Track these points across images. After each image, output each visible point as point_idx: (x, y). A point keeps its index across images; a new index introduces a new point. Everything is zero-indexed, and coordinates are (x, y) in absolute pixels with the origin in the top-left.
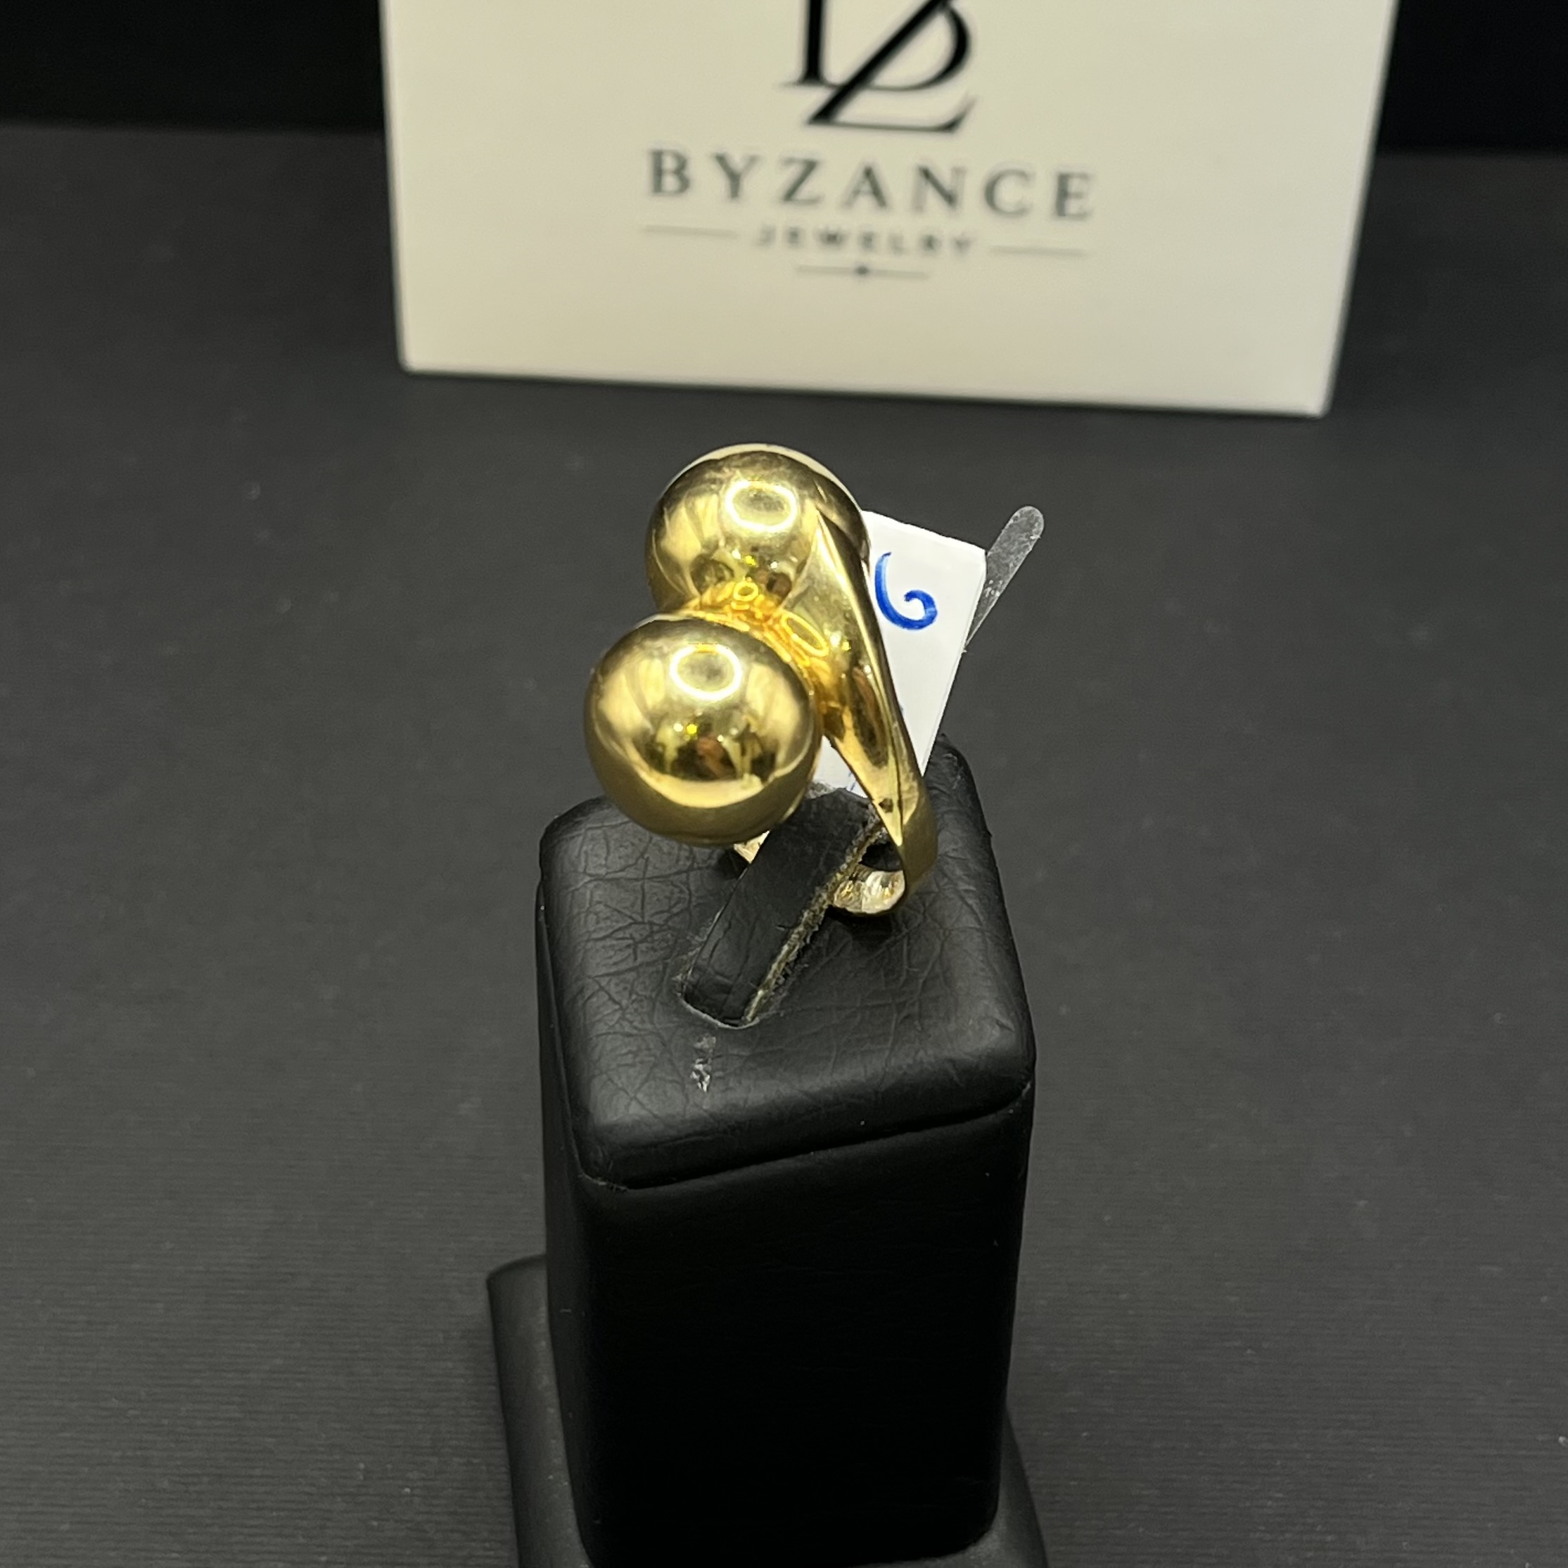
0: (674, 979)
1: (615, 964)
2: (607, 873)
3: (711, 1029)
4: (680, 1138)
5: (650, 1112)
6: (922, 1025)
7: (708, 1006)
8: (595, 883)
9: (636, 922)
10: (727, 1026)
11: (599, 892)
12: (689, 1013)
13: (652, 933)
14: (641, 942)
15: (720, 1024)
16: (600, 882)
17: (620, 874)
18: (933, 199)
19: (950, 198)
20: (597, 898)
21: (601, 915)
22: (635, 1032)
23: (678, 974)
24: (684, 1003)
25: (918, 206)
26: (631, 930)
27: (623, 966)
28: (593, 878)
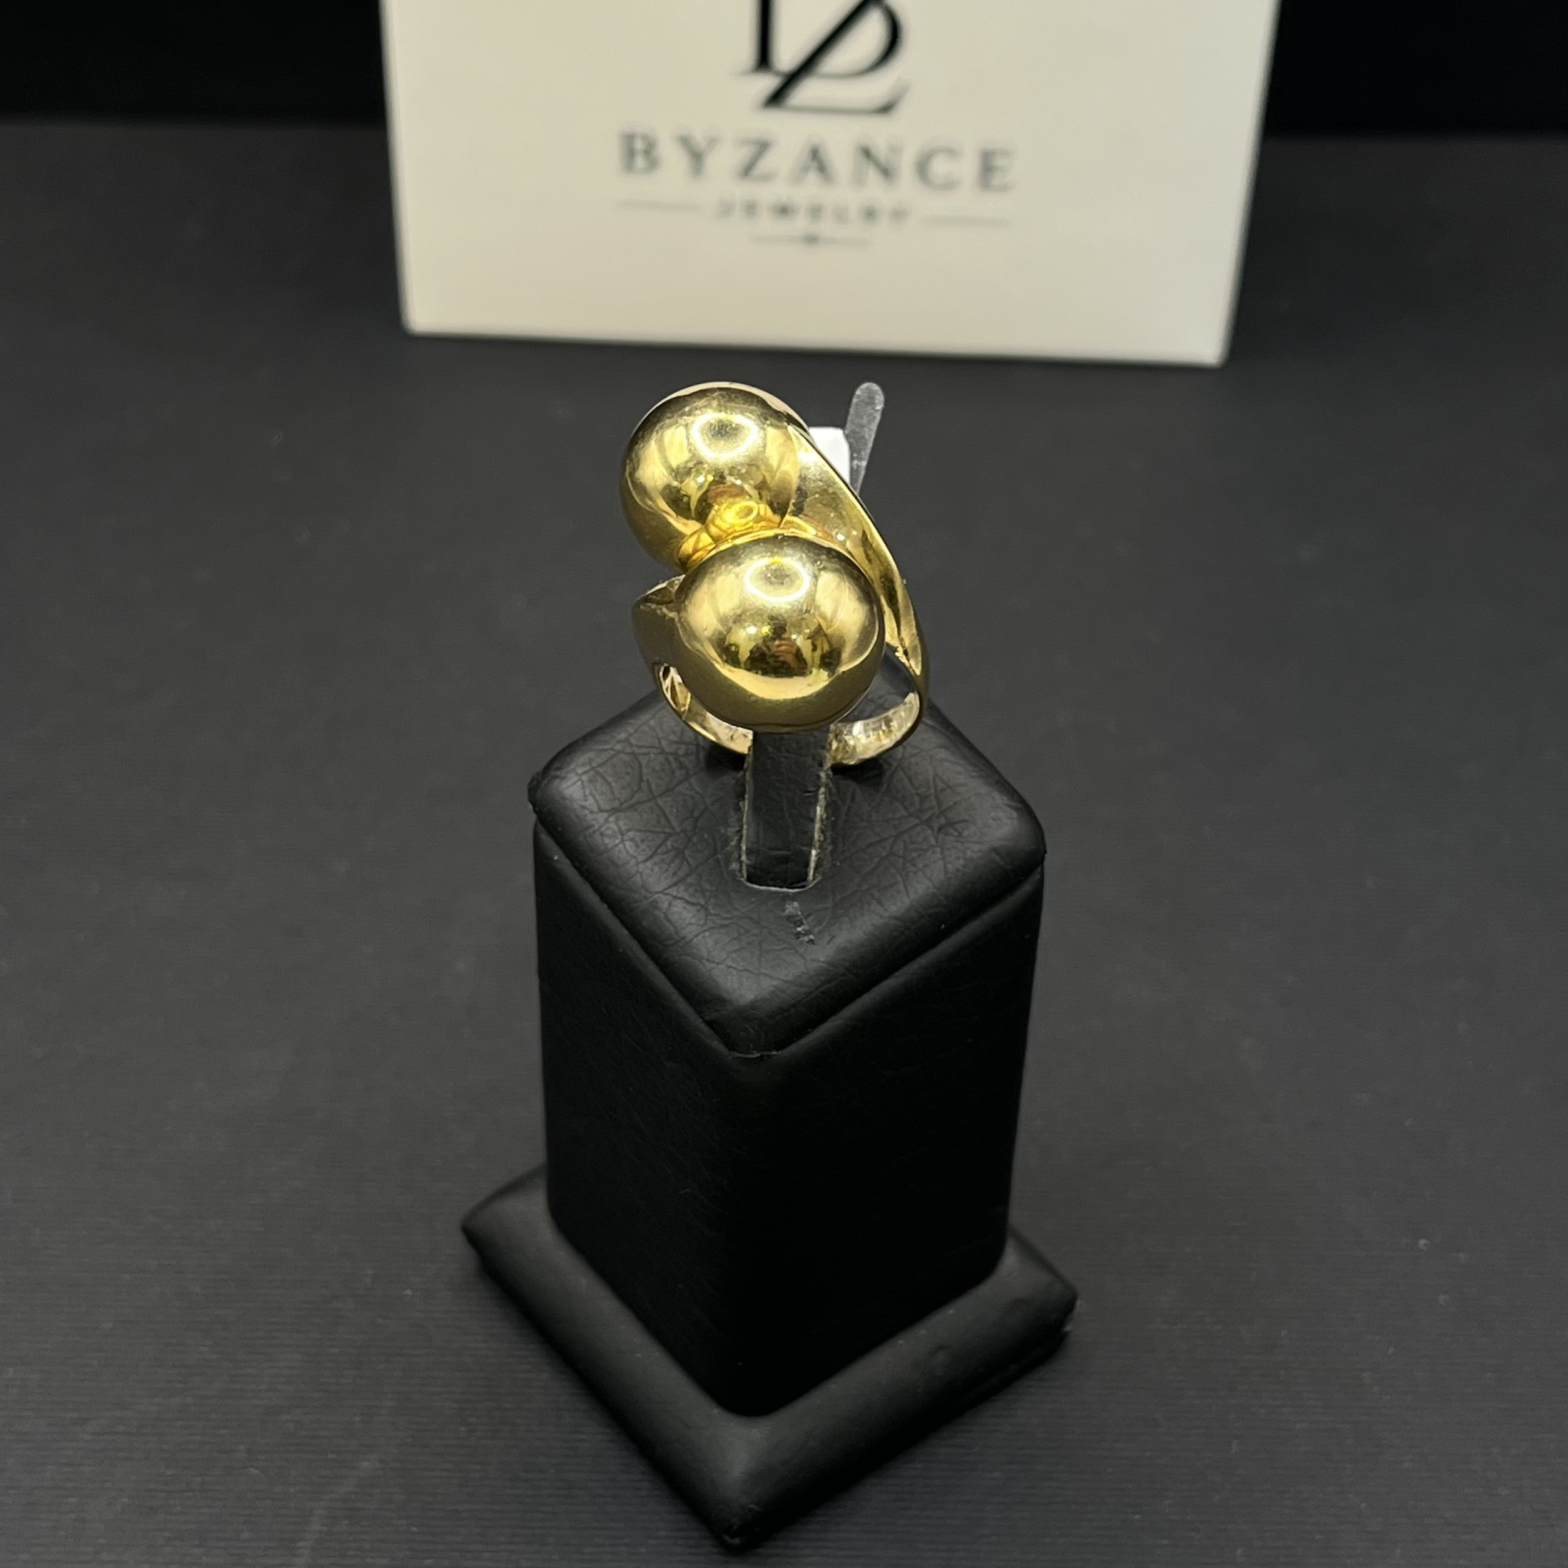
0: (730, 869)
1: (674, 874)
2: (621, 804)
3: (786, 898)
4: (812, 993)
5: (779, 979)
6: (956, 830)
7: (772, 879)
8: (615, 815)
9: (670, 835)
10: (797, 890)
11: (621, 823)
12: (761, 891)
13: (690, 840)
14: (686, 847)
15: (791, 891)
16: (619, 814)
17: (634, 800)
18: (873, 176)
19: (886, 172)
20: (623, 828)
21: (637, 839)
22: (726, 922)
23: (732, 864)
24: (749, 884)
25: (859, 180)
26: (669, 844)
27: (681, 874)
28: (611, 813)
